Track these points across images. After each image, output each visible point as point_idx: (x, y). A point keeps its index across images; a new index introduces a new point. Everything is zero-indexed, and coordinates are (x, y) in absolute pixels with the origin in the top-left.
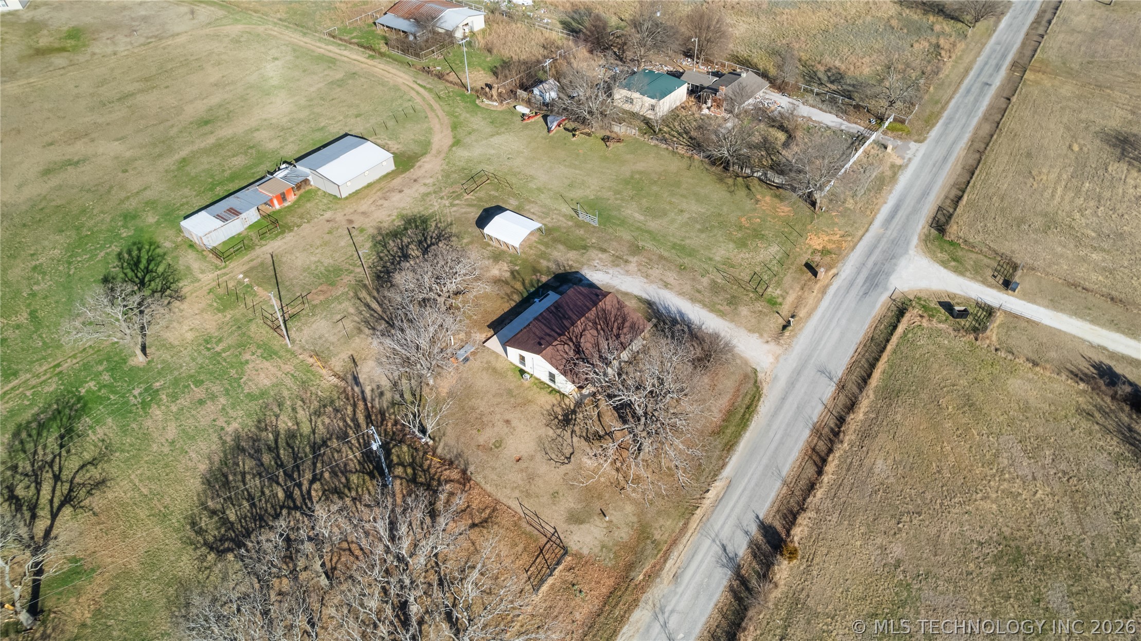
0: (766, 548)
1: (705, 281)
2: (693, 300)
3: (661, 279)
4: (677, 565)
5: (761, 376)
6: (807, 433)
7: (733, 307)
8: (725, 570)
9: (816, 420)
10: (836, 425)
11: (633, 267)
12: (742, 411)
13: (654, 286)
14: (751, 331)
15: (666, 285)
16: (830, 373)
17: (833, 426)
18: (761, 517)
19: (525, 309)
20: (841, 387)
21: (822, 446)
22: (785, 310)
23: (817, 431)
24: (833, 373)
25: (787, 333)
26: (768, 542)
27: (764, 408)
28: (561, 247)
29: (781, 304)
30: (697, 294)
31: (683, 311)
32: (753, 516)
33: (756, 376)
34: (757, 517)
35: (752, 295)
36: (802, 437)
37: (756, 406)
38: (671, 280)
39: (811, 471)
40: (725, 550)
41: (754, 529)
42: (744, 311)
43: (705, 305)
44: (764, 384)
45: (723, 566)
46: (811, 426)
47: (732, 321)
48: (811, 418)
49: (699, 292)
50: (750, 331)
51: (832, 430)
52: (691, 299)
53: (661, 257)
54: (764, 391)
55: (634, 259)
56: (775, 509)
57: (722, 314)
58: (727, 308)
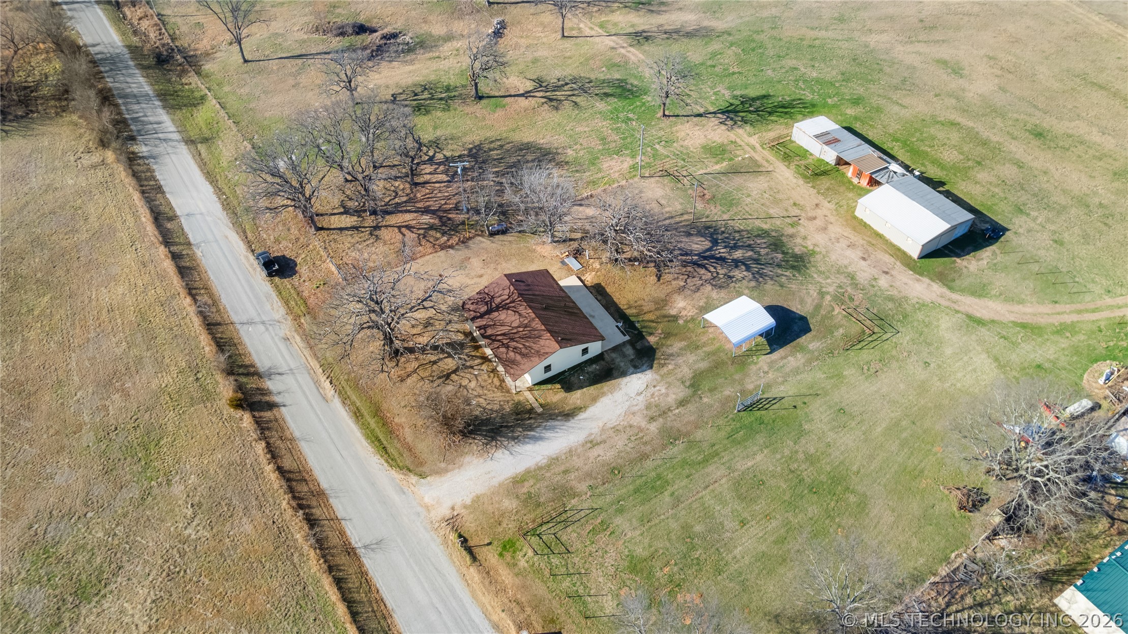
0: (258, 398)
1: (583, 487)
2: (554, 461)
3: (605, 442)
4: (294, 343)
5: (413, 479)
6: (324, 485)
7: (523, 497)
8: (266, 368)
9: (331, 500)
10: (312, 514)
11: (639, 421)
12: (385, 442)
13: (596, 431)
14: (477, 499)
15: (592, 443)
16: (373, 550)
17: (314, 511)
18: (283, 409)
19: (611, 314)
20: (350, 551)
21: (303, 488)
22: (490, 556)
23: (320, 494)
24: (372, 554)
25: (453, 537)
26: (260, 402)
27: (375, 462)
28: (703, 365)
29: (501, 555)
30: (563, 468)
31: (540, 442)
32: (287, 404)
33: (416, 474)
34: (284, 406)
35: (531, 526)
36: (324, 477)
37: (382, 456)
38: (598, 451)
39: (287, 463)
40: (279, 374)
41: (277, 399)
42: (510, 504)
43: (540, 468)
44: (403, 477)
45: (270, 368)
46: (327, 492)
47: (501, 485)
48: (336, 497)
49: (566, 472)
50: (478, 497)
51: (309, 507)
52: (557, 459)
53: (644, 457)
54: (393, 472)
55: (653, 427)
56: (280, 420)
57: (518, 481)
58: (525, 490)
